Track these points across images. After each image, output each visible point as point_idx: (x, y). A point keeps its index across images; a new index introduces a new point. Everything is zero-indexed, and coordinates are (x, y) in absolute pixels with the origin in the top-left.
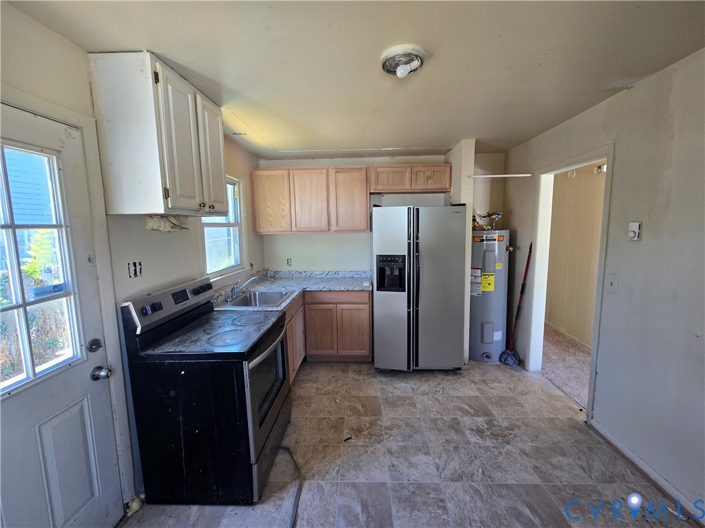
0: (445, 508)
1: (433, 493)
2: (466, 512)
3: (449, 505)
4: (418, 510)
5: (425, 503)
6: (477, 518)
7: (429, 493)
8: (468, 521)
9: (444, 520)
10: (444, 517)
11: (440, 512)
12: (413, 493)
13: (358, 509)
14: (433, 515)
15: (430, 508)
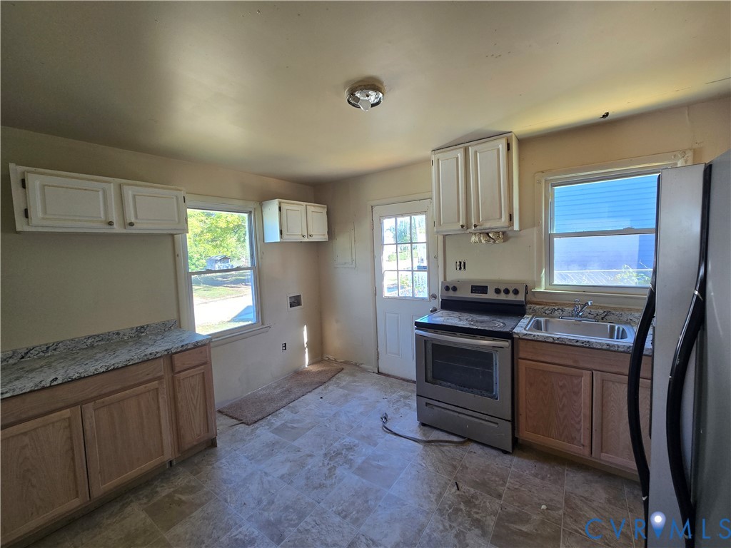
0: (339, 514)
1: (356, 515)
2: (324, 526)
3: (338, 519)
4: (353, 495)
5: (353, 503)
6: (314, 531)
7: (358, 512)
8: (318, 522)
9: (333, 506)
10: (335, 508)
11: (340, 508)
12: (368, 501)
13: (381, 463)
14: (342, 502)
15: (347, 504)
